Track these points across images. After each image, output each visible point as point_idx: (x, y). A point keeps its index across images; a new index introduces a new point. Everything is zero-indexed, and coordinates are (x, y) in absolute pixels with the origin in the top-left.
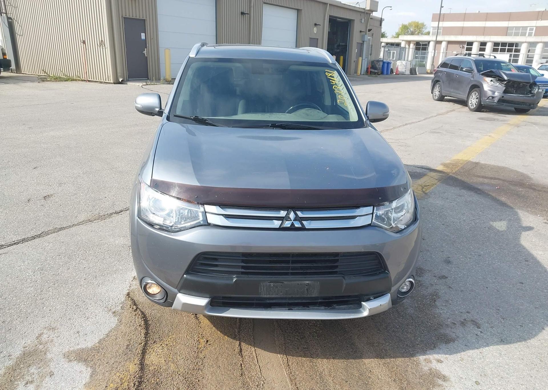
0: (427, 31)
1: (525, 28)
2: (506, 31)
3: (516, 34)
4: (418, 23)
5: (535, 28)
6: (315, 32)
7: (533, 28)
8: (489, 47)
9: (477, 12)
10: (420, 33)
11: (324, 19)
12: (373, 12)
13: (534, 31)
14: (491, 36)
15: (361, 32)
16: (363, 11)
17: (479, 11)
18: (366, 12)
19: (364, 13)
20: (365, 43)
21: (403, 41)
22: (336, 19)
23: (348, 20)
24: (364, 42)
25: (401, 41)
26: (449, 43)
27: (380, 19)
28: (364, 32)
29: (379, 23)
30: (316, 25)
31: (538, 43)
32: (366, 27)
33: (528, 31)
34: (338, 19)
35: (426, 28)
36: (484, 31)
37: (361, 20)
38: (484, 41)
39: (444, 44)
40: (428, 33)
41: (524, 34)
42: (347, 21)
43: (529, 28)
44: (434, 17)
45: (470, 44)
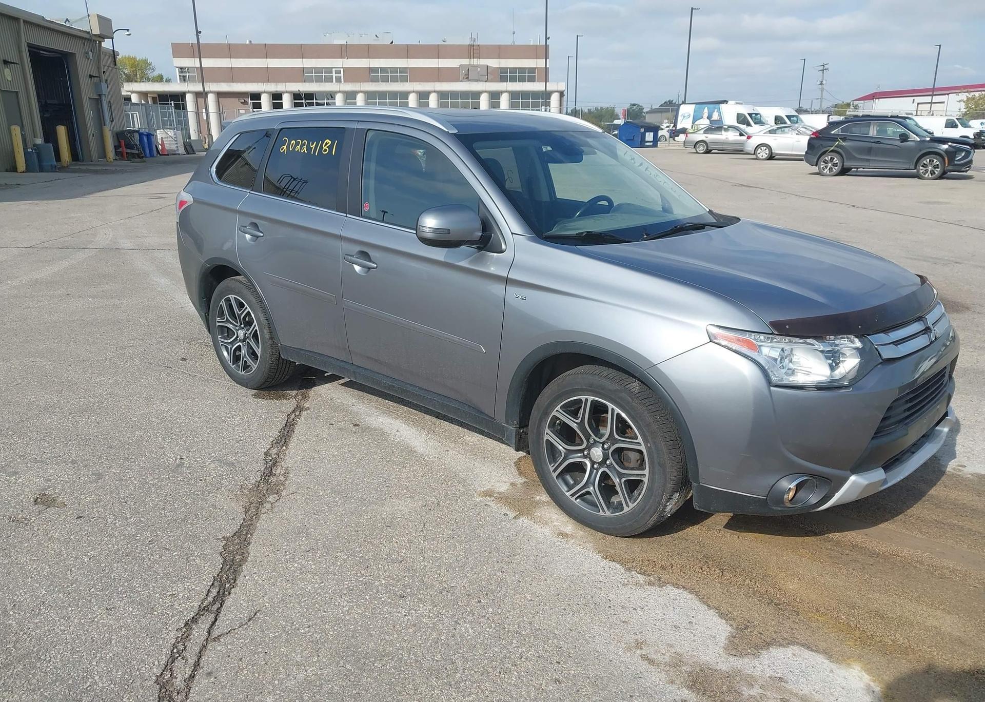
1: (329, 70)
2: (301, 75)
3: (319, 80)
5: (342, 70)
6: (10, 79)
7: (340, 70)
8: (286, 101)
9: (248, 42)
11: (20, 52)
12: (104, 38)
13: (342, 75)
14: (286, 83)
15: (91, 76)
16: (87, 36)
17: (250, 42)
18: (94, 38)
19: (89, 40)
20: (103, 98)
21: (133, 92)
22: (39, 51)
23: (61, 54)
24: (100, 95)
25: (130, 93)
26: (220, 95)
27: (112, 53)
28: (96, 77)
29: (111, 60)
30: (6, 62)
31: (357, 92)
32: (99, 68)
33: (334, 75)
34: (41, 52)
35: (154, 70)
36: (268, 75)
37: (87, 53)
38: (277, 91)
39: (211, 98)
40: (160, 79)
41: (329, 80)
42: (60, 56)
43: (334, 70)
44: (179, 50)
45: (256, 96)
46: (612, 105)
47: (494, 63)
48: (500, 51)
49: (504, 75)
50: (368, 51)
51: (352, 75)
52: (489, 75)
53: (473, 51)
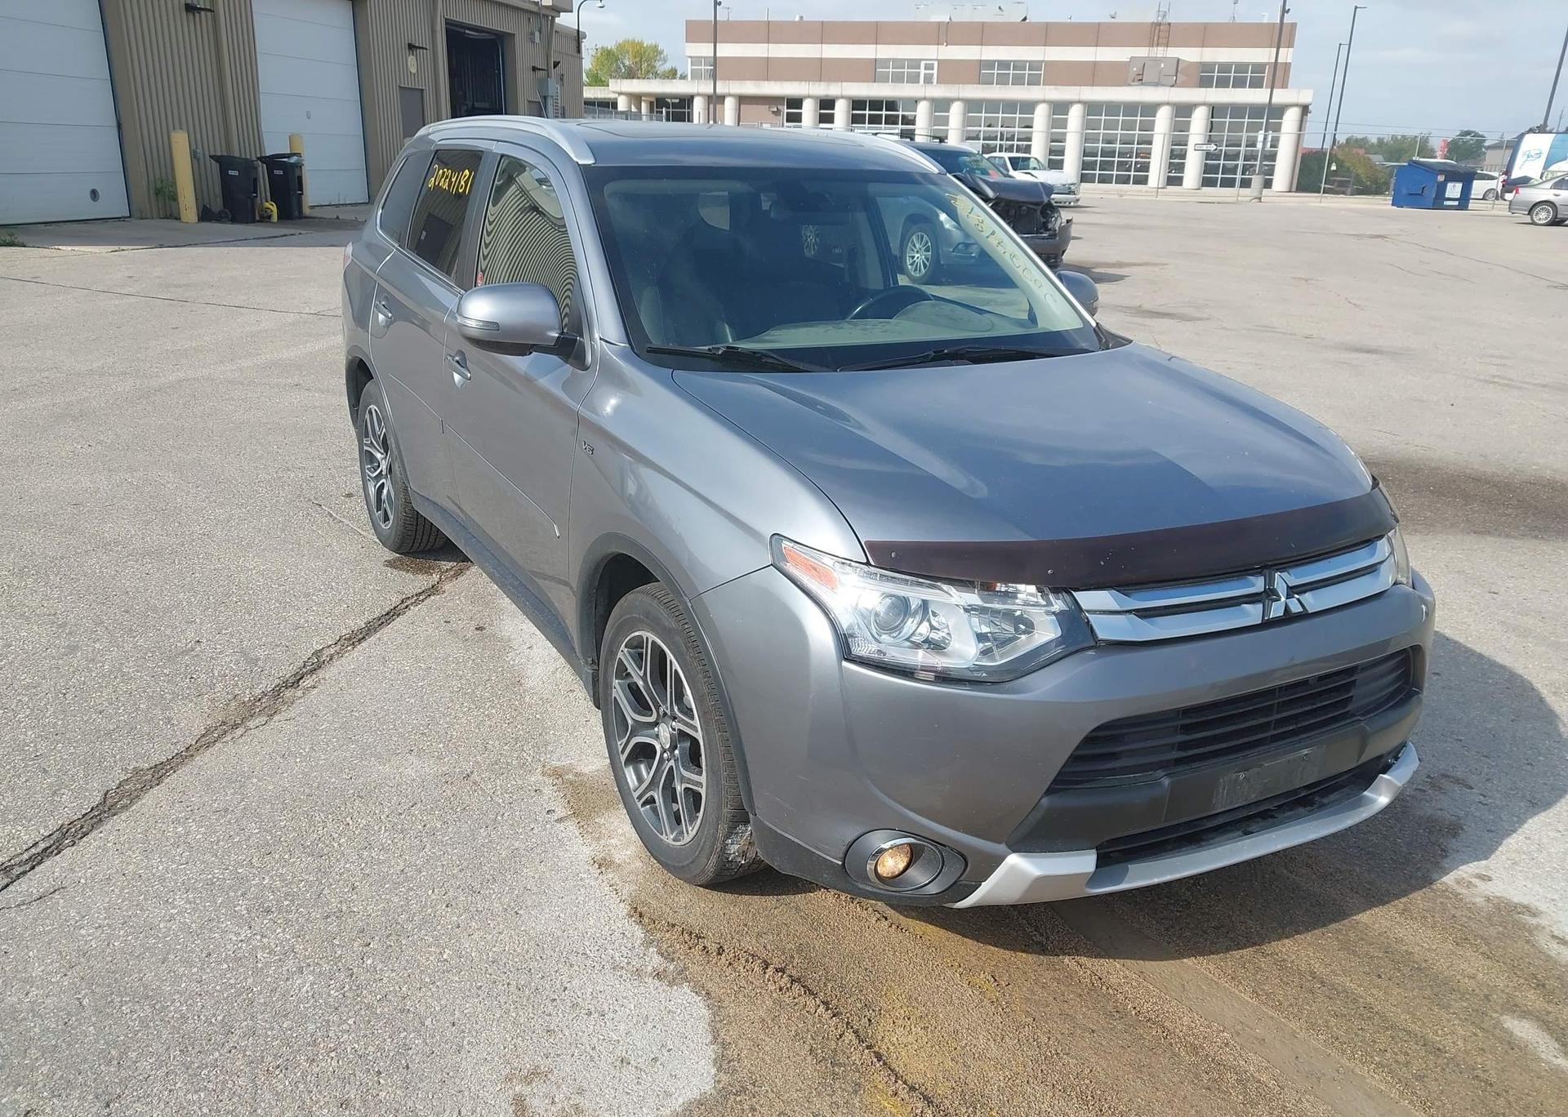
0: (668, 66)
1: (915, 63)
2: (872, 70)
3: (898, 79)
4: (640, 44)
5: (936, 63)
6: (414, 70)
7: (933, 64)
8: (841, 111)
9: (797, 19)
10: (651, 73)
11: (433, 32)
12: (559, 12)
13: (935, 72)
14: (844, 84)
15: (534, 69)
16: (534, 8)
17: (801, 17)
18: (544, 12)
19: (537, 14)
20: (550, 102)
21: (620, 94)
22: (463, 31)
23: (495, 34)
24: (545, 98)
25: (612, 96)
26: (742, 100)
27: (576, 34)
28: (542, 70)
29: (574, 45)
30: (411, 47)
31: (952, 100)
32: (548, 57)
33: (923, 71)
34: (467, 31)
35: (665, 60)
36: (821, 70)
37: (532, 34)
38: (827, 96)
39: (730, 104)
40: (672, 74)
41: (914, 79)
42: (493, 37)
43: (923, 64)
44: (694, 31)
45: (796, 103)
46: (1425, 132)
47: (1191, 55)
48: (1205, 35)
49: (1206, 76)
50: (981, 33)
51: (951, 72)
52: (1180, 74)
53: (1159, 33)
